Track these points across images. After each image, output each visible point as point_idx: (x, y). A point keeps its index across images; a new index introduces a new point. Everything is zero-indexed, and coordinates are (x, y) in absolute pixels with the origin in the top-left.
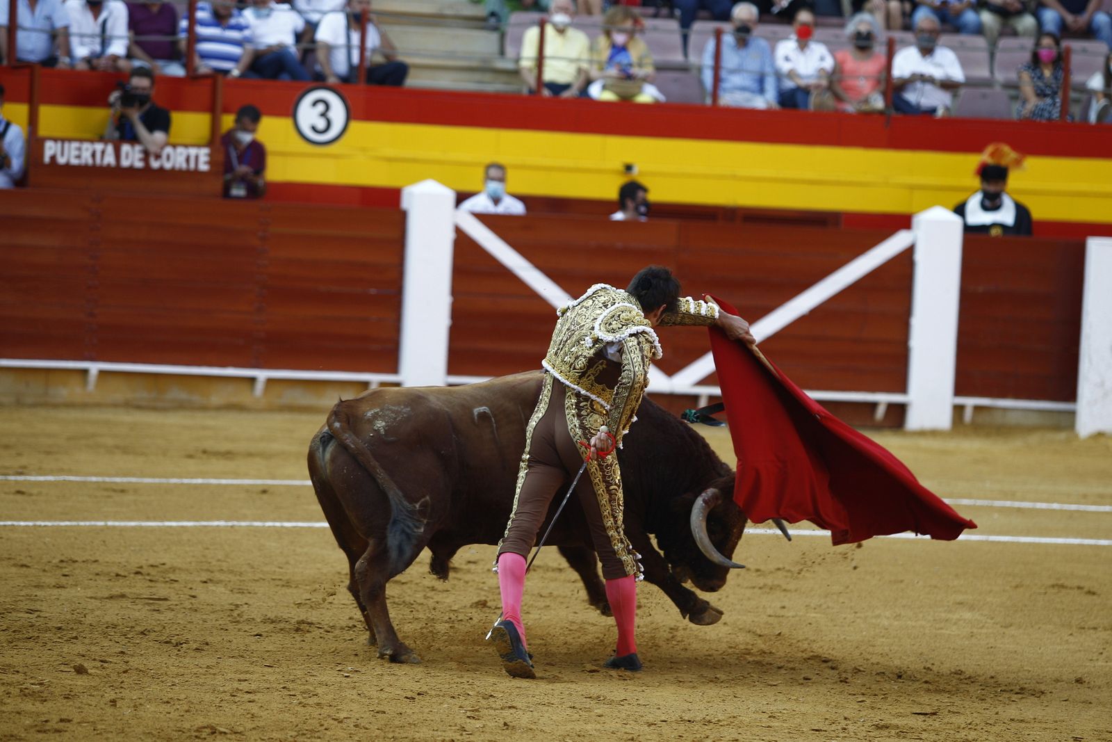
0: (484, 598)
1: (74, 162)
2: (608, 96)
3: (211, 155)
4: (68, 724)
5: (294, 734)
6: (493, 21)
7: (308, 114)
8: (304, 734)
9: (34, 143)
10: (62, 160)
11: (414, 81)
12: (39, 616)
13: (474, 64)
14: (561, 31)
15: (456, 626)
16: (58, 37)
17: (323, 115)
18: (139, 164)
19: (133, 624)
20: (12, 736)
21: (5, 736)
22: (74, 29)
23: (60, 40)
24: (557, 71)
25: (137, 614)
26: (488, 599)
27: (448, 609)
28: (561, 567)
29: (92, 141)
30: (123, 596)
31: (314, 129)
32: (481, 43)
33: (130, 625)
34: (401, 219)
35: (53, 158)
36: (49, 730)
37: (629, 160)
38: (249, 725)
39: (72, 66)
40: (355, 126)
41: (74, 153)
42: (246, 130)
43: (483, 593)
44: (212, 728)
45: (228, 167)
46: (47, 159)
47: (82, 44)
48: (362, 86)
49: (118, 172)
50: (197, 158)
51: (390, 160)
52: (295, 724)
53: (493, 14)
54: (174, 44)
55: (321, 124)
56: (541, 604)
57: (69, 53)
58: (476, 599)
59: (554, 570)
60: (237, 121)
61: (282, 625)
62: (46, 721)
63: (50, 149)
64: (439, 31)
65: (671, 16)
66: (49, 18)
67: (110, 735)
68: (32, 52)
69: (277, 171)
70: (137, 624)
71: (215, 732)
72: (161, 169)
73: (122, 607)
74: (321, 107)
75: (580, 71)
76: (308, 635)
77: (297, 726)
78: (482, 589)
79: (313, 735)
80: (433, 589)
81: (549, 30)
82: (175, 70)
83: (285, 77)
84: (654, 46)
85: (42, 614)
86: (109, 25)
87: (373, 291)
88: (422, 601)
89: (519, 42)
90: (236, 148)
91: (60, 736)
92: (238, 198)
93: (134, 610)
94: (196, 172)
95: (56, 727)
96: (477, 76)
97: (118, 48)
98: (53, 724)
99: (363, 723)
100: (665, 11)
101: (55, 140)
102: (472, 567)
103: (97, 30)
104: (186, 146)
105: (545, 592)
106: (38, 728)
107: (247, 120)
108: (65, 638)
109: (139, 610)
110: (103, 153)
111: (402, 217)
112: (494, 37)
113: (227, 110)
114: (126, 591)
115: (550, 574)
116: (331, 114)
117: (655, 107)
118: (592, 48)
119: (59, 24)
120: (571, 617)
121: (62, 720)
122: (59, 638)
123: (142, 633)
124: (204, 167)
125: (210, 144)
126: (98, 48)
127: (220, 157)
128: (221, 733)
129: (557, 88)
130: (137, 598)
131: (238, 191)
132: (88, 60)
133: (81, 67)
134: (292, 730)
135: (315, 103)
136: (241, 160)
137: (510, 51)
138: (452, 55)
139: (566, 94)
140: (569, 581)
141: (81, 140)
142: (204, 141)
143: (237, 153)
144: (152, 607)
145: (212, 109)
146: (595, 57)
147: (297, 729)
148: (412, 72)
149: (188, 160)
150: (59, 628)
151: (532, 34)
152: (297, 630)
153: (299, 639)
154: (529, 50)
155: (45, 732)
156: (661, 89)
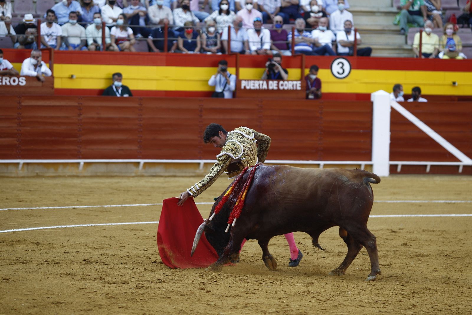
0: (405, 242)
1: (252, 88)
2: (446, 57)
3: (301, 84)
4: (257, 291)
5: (339, 293)
6: (403, 31)
7: (336, 67)
8: (342, 293)
9: (238, 82)
10: (248, 88)
11: (374, 54)
12: (245, 252)
13: (396, 47)
14: (429, 34)
15: (396, 252)
16: (245, 44)
17: (342, 68)
18: (276, 88)
19: (279, 254)
20: (237, 295)
21: (235, 295)
22: (251, 40)
23: (246, 44)
24: (427, 49)
25: (280, 251)
26: (407, 242)
27: (393, 246)
28: (434, 230)
29: (258, 80)
30: (275, 244)
31: (338, 73)
32: (399, 40)
33: (278, 255)
34: (371, 105)
35: (245, 87)
36: (250, 293)
37: (454, 80)
38: (322, 290)
39: (251, 53)
40: (353, 71)
41: (252, 85)
42: (313, 74)
43: (405, 240)
44: (308, 291)
45: (308, 88)
46: (243, 87)
47: (254, 45)
48: (355, 57)
49: (268, 91)
50: (296, 85)
51: (366, 83)
52: (339, 289)
53: (403, 29)
54: (288, 44)
55: (341, 71)
56: (427, 244)
57: (249, 49)
58: (403, 243)
59: (431, 231)
60: (310, 71)
61: (332, 254)
62: (249, 290)
63: (243, 84)
64: (382, 36)
65: (468, 27)
66: (242, 36)
67: (272, 295)
68: (236, 48)
69: (325, 89)
70: (280, 254)
71: (310, 293)
72: (284, 90)
73: (274, 248)
74: (341, 65)
75: (435, 49)
76: (342, 257)
77: (339, 290)
78: (405, 239)
79: (345, 293)
80: (387, 239)
81: (424, 34)
82: (288, 53)
83: (327, 55)
84: (462, 38)
85: (246, 251)
86: (263, 38)
87: (361, 131)
88: (383, 244)
89: (413, 39)
90: (310, 81)
91: (254, 295)
92: (311, 99)
93: (279, 249)
94: (296, 90)
95: (253, 292)
96: (397, 52)
97: (267, 46)
98: (252, 291)
99: (363, 288)
100: (466, 25)
101: (245, 80)
102: (401, 231)
103: (259, 40)
104: (292, 81)
105: (428, 239)
106: (246, 292)
107: (313, 71)
108: (255, 260)
109: (281, 249)
110: (262, 84)
111: (372, 104)
112: (403, 37)
113: (306, 67)
114: (276, 242)
115: (430, 233)
116: (344, 67)
117: (464, 60)
118: (440, 40)
119: (245, 39)
120: (438, 248)
121: (255, 290)
122: (253, 260)
123: (282, 257)
124: (299, 88)
125: (301, 80)
126: (259, 46)
127: (305, 85)
128: (312, 293)
129: (427, 55)
130: (280, 245)
131: (311, 97)
132: (256, 51)
133: (254, 53)
134: (337, 292)
135: (338, 64)
136: (312, 85)
137: (409, 42)
138: (387, 44)
139: (431, 57)
140: (437, 235)
141: (254, 80)
142: (298, 79)
143: (310, 83)
144: (286, 248)
145: (301, 67)
146: (441, 43)
147: (339, 291)
148: (373, 51)
149: (293, 86)
150: (252, 256)
151: (417, 35)
152: (338, 255)
153: (339, 258)
154: (416, 41)
155: (249, 294)
156: (465, 54)
